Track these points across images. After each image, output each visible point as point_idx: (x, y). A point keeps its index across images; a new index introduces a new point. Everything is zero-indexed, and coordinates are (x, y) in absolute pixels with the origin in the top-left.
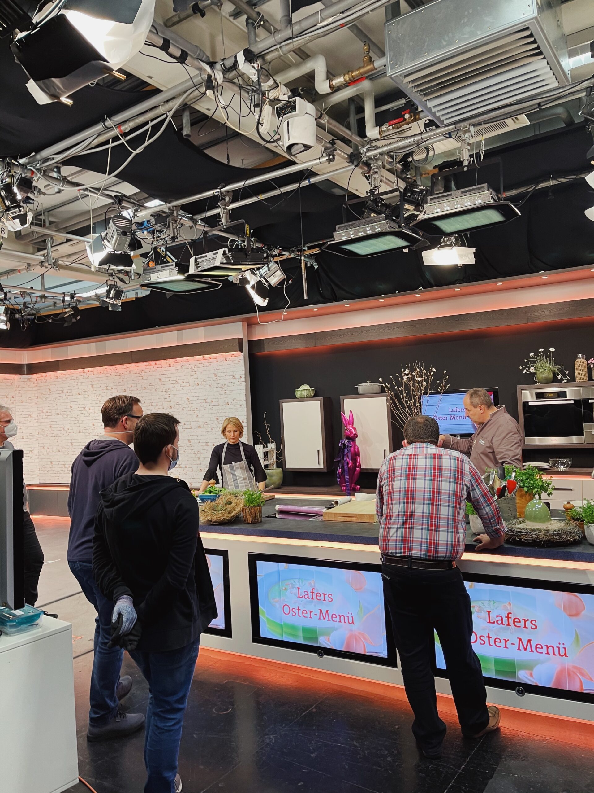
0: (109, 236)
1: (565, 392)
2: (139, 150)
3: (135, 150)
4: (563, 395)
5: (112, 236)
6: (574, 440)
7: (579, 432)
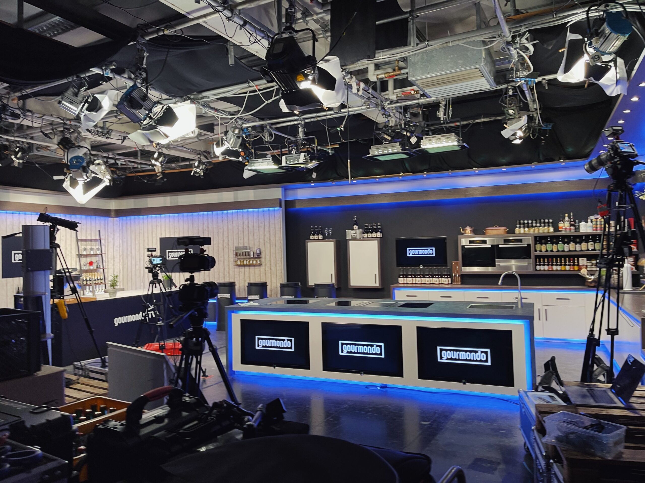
0: (228, 139)
1: (486, 240)
2: (270, 101)
3: (267, 101)
4: (484, 242)
5: (231, 139)
6: (490, 269)
7: (493, 265)
